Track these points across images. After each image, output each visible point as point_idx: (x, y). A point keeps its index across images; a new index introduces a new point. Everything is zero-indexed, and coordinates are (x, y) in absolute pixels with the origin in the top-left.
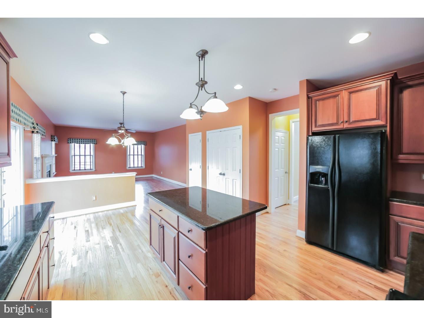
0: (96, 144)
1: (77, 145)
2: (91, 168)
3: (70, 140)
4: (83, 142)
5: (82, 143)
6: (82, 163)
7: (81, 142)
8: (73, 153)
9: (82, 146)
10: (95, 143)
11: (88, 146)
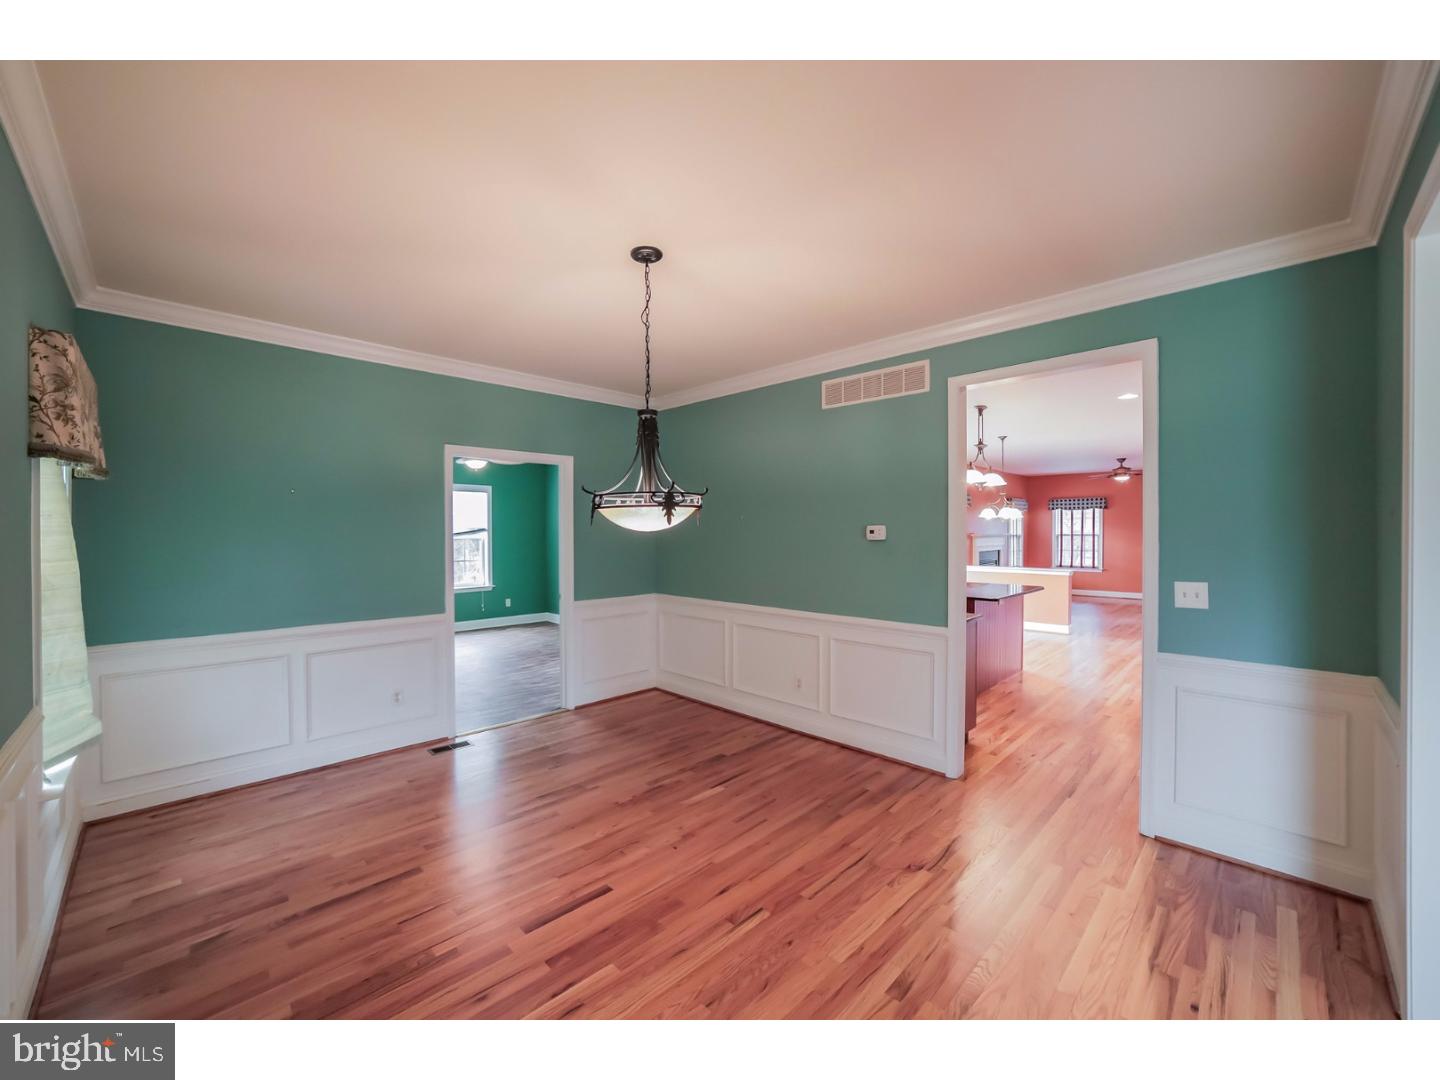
0: (1106, 507)
1: (1067, 514)
2: (1096, 565)
3: (1053, 502)
4: (1076, 506)
5: (1066, 509)
6: (1077, 554)
7: (1085, 506)
8: (1058, 531)
9: (1077, 513)
10: (1103, 505)
11: (1089, 513)
